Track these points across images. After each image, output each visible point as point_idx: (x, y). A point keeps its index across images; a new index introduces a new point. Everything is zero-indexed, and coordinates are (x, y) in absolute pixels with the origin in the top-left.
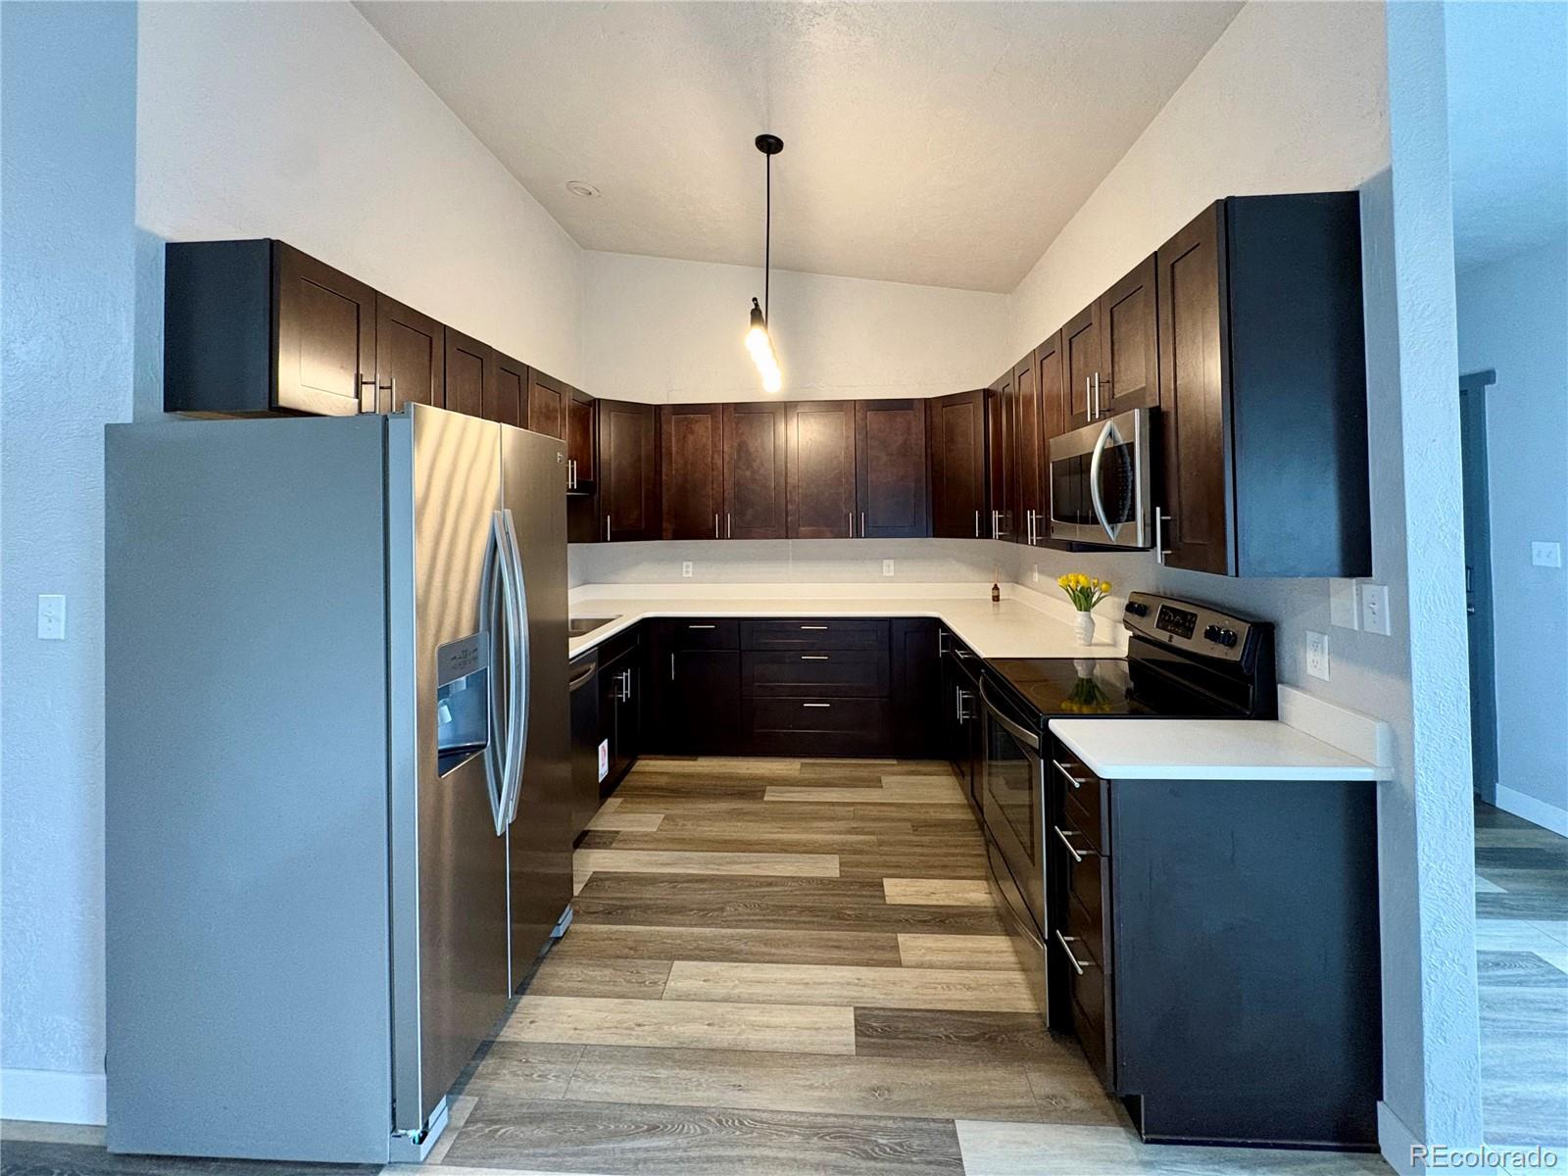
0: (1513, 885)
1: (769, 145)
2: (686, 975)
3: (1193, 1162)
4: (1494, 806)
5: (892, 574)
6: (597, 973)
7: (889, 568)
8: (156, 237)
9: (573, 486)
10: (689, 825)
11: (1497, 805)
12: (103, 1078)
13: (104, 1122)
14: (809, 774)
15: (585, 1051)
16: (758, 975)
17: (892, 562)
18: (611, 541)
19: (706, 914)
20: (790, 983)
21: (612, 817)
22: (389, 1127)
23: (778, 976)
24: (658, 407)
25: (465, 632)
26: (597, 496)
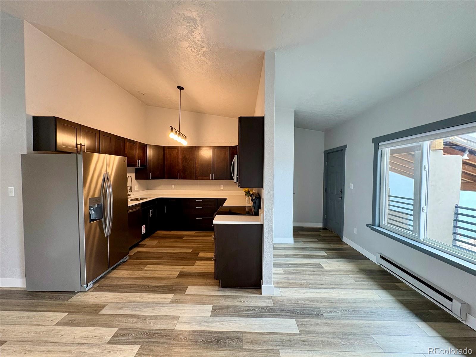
0: (329, 254)
1: (181, 88)
2: (149, 267)
3: (227, 290)
4: (342, 241)
5: (223, 189)
6: (130, 267)
7: (222, 187)
8: (31, 115)
9: (139, 166)
10: (163, 243)
11: (343, 241)
12: (25, 279)
13: (25, 287)
14: (196, 234)
15: (124, 278)
16: (164, 267)
17: (222, 186)
18: (151, 179)
19: (158, 258)
20: (169, 268)
21: (146, 242)
22: (80, 285)
23: (168, 267)
24: (164, 147)
25: (96, 195)
26: (147, 168)
